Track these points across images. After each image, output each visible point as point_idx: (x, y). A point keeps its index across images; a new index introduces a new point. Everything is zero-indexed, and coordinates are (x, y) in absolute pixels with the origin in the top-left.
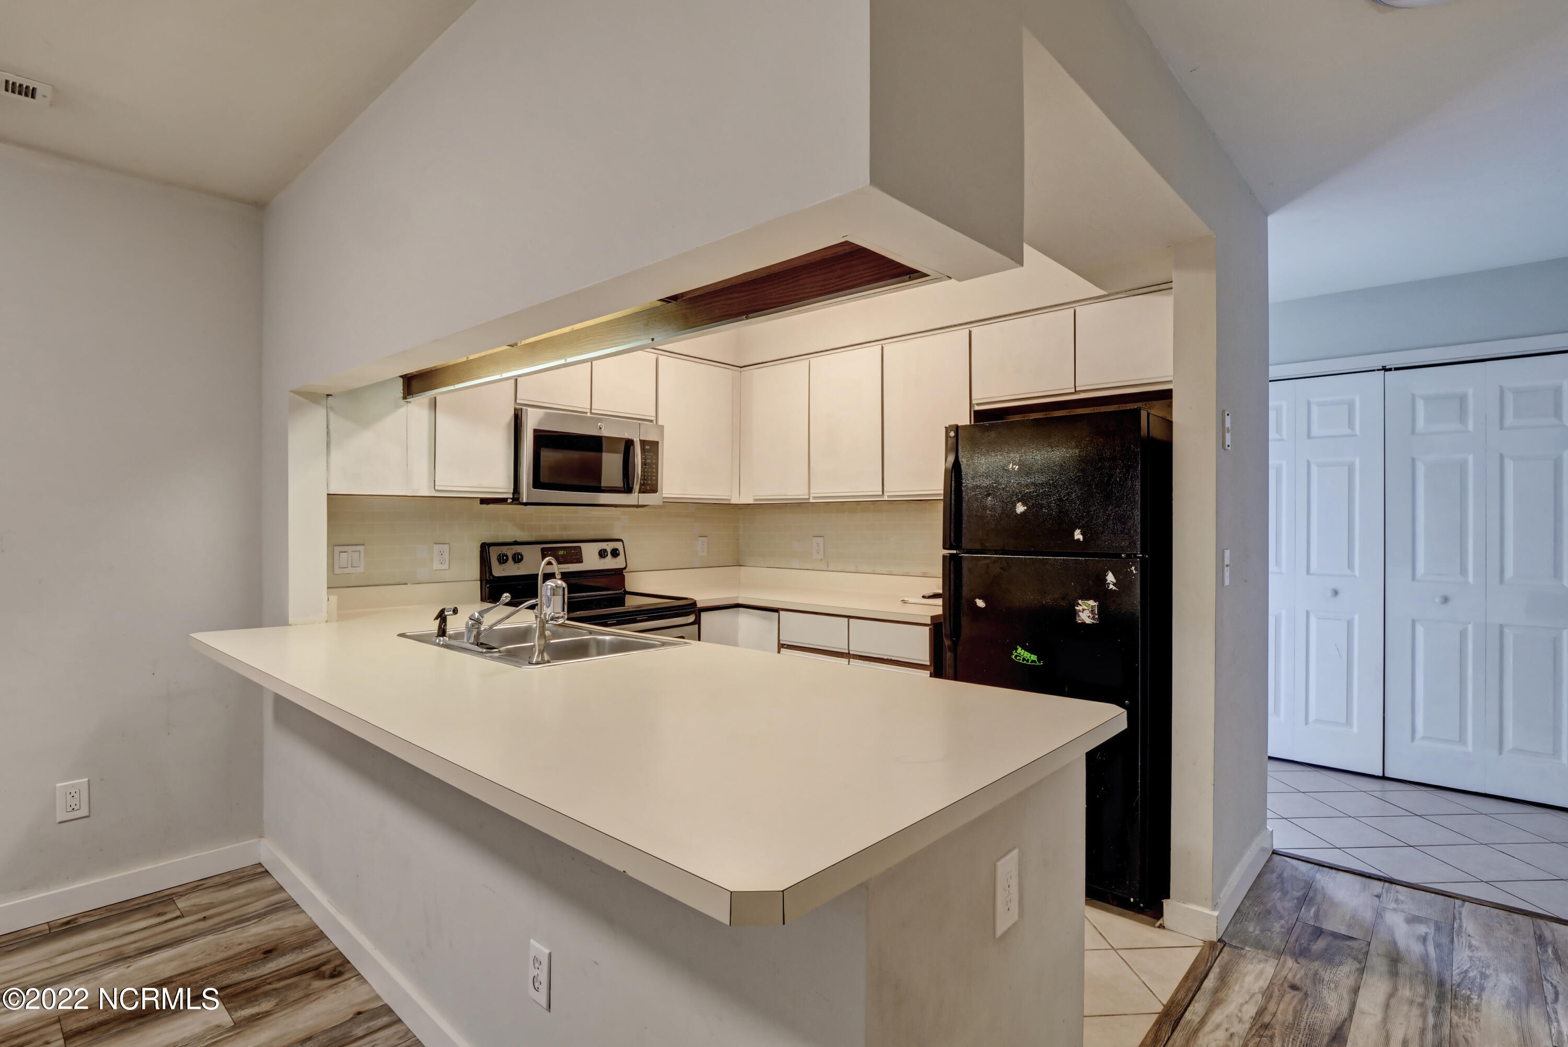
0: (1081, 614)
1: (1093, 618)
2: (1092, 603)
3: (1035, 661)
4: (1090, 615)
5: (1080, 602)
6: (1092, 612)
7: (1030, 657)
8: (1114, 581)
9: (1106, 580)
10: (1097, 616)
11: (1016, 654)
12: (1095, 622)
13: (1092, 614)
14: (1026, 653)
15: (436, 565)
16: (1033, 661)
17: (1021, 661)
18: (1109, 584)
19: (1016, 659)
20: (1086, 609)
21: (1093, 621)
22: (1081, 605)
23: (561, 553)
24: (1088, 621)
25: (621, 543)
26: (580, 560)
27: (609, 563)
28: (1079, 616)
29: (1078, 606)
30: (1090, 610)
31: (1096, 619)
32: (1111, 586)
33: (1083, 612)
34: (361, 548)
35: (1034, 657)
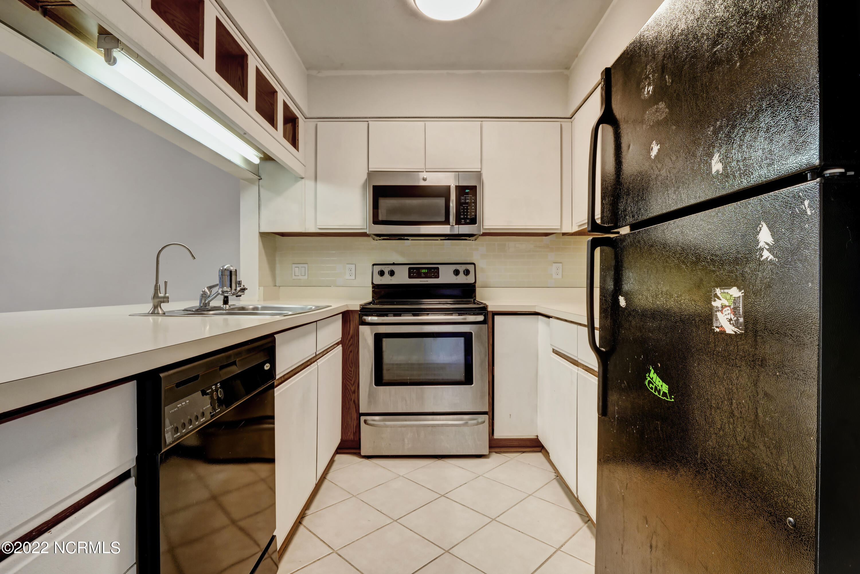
0: (719, 314)
1: (736, 324)
2: (735, 292)
3: (667, 393)
4: (732, 316)
5: (718, 291)
6: (735, 310)
7: (662, 386)
8: (770, 240)
9: (758, 242)
10: (741, 320)
11: (649, 379)
12: (739, 331)
13: (735, 315)
14: (658, 379)
15: (347, 277)
16: (664, 394)
17: (653, 391)
18: (762, 249)
19: (649, 386)
20: (726, 306)
21: (736, 329)
22: (719, 298)
23: (423, 271)
24: (730, 329)
25: (473, 265)
26: (437, 277)
27: (462, 279)
28: (717, 320)
29: (715, 301)
30: (732, 307)
31: (741, 324)
32: (766, 254)
33: (721, 311)
34: (306, 265)
35: (665, 388)
